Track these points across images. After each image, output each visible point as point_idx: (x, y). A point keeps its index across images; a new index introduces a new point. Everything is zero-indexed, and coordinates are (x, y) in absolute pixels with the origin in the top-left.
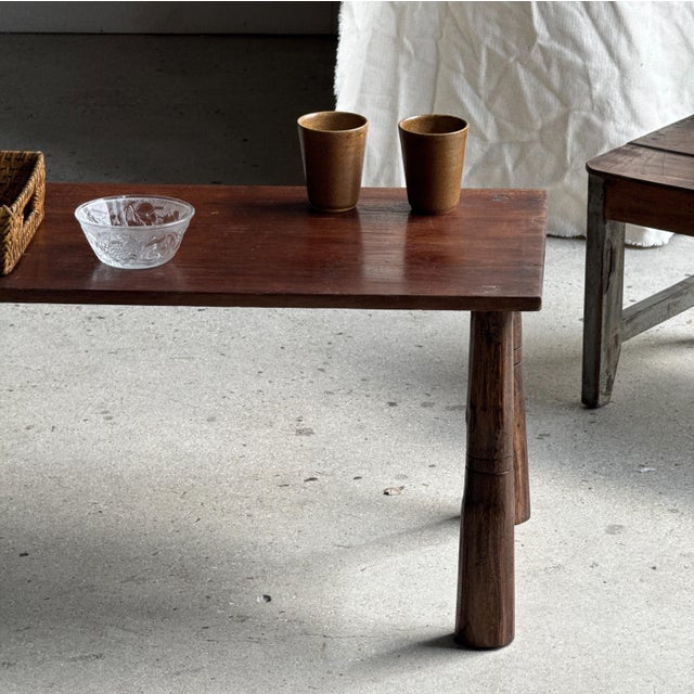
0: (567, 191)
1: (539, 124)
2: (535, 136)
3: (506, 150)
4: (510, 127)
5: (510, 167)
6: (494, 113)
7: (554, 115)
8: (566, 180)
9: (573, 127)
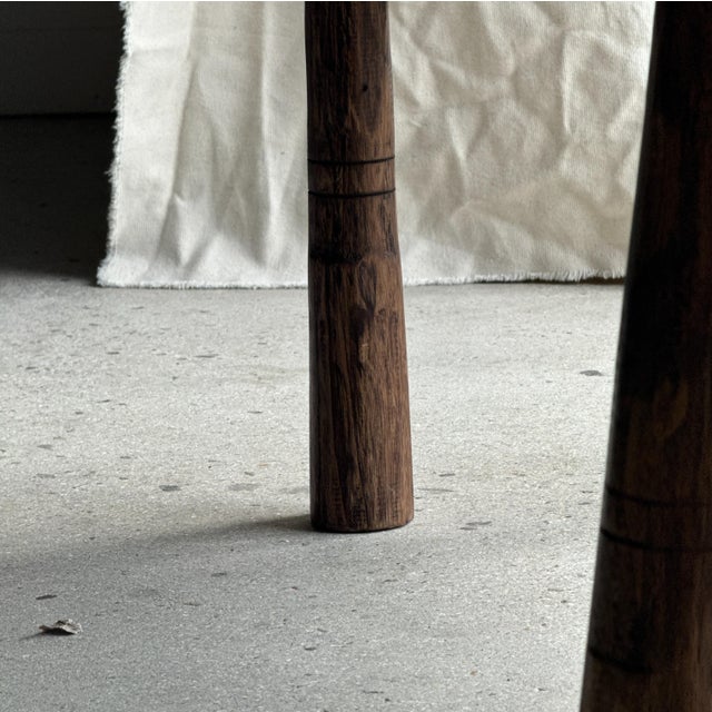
0: (568, 187)
1: (510, 64)
2: (504, 85)
3: (452, 119)
4: (458, 74)
5: (461, 152)
6: (427, 51)
7: (537, 43)
8: (565, 166)
9: (573, 61)
